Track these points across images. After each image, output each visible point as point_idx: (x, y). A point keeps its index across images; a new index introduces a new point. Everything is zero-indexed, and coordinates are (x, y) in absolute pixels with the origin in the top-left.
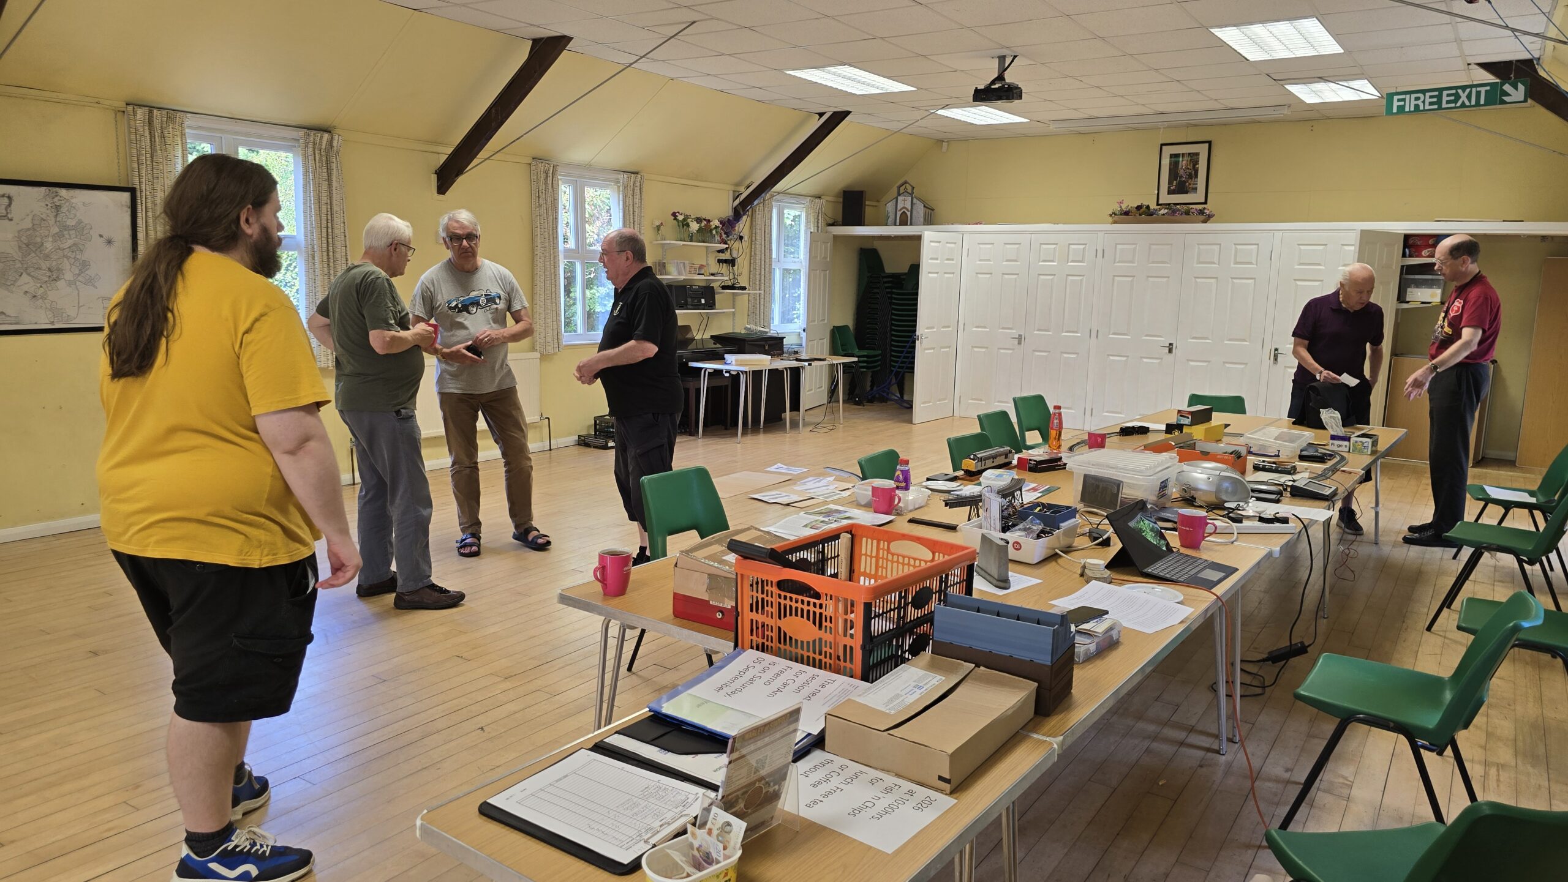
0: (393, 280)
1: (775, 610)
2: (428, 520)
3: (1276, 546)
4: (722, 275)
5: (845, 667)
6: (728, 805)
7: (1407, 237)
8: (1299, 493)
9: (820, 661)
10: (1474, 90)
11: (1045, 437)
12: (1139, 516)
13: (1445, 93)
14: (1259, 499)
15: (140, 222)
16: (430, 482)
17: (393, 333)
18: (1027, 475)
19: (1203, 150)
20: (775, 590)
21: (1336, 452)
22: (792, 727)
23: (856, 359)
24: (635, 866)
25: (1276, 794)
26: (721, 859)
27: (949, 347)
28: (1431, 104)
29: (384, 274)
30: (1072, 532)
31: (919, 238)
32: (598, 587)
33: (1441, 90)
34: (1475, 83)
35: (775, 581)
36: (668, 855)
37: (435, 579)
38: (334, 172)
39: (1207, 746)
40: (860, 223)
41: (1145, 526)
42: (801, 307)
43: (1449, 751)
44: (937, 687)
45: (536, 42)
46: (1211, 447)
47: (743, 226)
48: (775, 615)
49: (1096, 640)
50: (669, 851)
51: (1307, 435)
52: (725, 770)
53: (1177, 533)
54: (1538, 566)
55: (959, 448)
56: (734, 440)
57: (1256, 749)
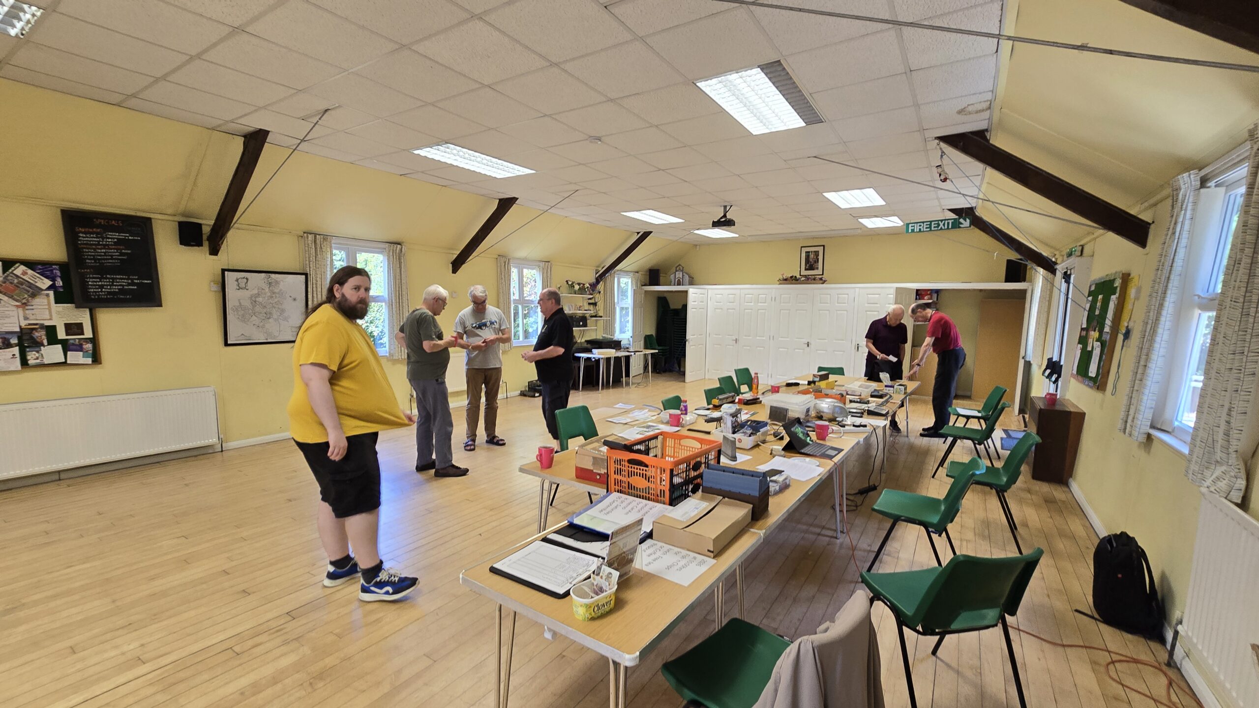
0: (435, 317)
1: (626, 474)
2: (451, 433)
3: (861, 438)
4: (591, 310)
5: (661, 500)
6: (610, 565)
7: (917, 291)
8: (871, 413)
9: (649, 497)
10: (946, 222)
11: (751, 389)
12: (797, 425)
13: (933, 223)
14: (852, 416)
15: (310, 290)
16: (452, 414)
17: (434, 342)
18: (743, 407)
19: (821, 249)
20: (627, 464)
21: (887, 393)
22: (639, 528)
23: (657, 351)
24: (567, 594)
25: (864, 557)
26: (608, 590)
27: (702, 345)
28: (926, 228)
29: (430, 313)
30: (765, 434)
31: (687, 292)
32: (539, 464)
33: (931, 222)
34: (947, 218)
35: (626, 460)
36: (582, 588)
37: (454, 462)
38: (403, 264)
39: (831, 535)
40: (658, 284)
41: (798, 430)
42: (630, 326)
43: (944, 534)
44: (705, 508)
45: (500, 200)
46: (829, 392)
47: (600, 286)
48: (627, 475)
49: (779, 484)
50: (582, 586)
51: (874, 385)
52: (608, 548)
53: (815, 433)
54: (982, 446)
55: (710, 394)
56: (598, 392)
57: (854, 535)
